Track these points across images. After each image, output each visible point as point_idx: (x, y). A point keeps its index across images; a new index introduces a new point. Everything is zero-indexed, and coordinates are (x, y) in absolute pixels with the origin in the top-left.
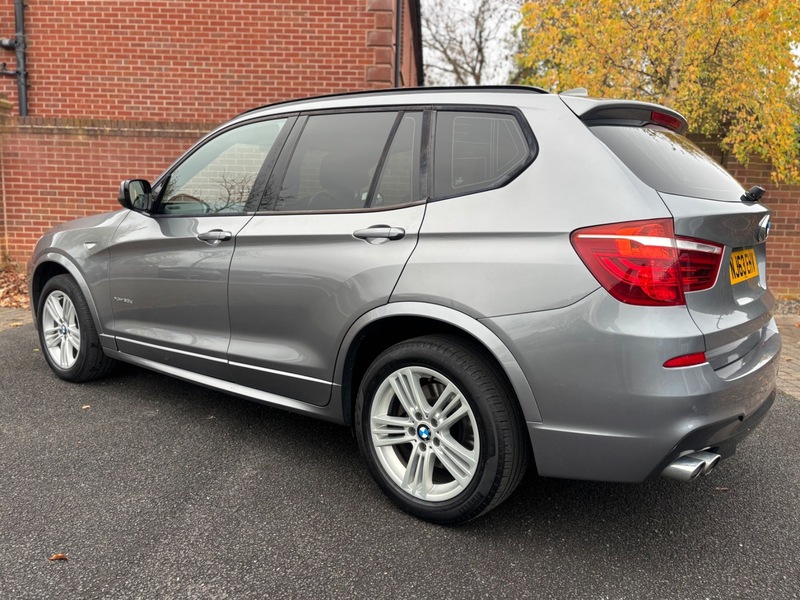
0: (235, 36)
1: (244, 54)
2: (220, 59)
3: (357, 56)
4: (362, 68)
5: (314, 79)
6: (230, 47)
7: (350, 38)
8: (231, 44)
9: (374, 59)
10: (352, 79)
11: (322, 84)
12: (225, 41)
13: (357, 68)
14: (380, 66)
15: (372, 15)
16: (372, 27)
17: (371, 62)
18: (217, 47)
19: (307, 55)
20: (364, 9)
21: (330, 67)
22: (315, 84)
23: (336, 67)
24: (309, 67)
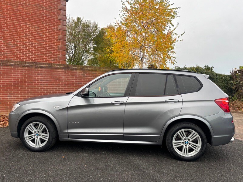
0: (12, 31)
1: (16, 37)
2: (6, 38)
3: (55, 42)
4: (57, 46)
5: (41, 48)
6: (10, 35)
7: (53, 37)
8: (10, 34)
9: (61, 44)
10: (54, 49)
11: (44, 50)
12: (8, 33)
13: (55, 46)
14: (62, 46)
15: (60, 31)
16: (60, 34)
17: (60, 45)
18: (5, 34)
19: (39, 40)
20: (57, 29)
21: (47, 45)
22: (41, 49)
23: (48, 45)
24: (39, 44)
